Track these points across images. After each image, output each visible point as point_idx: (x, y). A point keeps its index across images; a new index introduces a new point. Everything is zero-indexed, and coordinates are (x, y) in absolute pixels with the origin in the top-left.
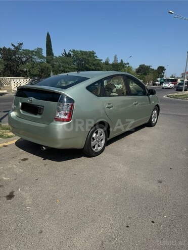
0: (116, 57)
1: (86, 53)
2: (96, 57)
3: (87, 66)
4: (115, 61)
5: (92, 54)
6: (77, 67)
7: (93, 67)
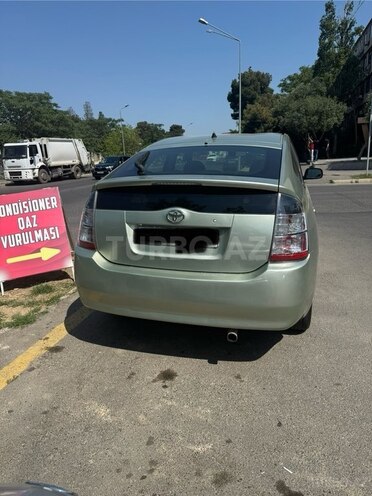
0: (87, 107)
1: (30, 97)
2: (56, 105)
3: (39, 124)
4: (87, 114)
5: (44, 99)
6: (15, 129)
7: (50, 127)
